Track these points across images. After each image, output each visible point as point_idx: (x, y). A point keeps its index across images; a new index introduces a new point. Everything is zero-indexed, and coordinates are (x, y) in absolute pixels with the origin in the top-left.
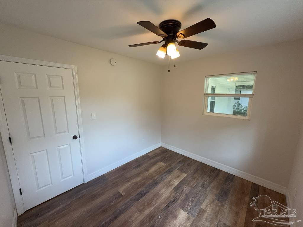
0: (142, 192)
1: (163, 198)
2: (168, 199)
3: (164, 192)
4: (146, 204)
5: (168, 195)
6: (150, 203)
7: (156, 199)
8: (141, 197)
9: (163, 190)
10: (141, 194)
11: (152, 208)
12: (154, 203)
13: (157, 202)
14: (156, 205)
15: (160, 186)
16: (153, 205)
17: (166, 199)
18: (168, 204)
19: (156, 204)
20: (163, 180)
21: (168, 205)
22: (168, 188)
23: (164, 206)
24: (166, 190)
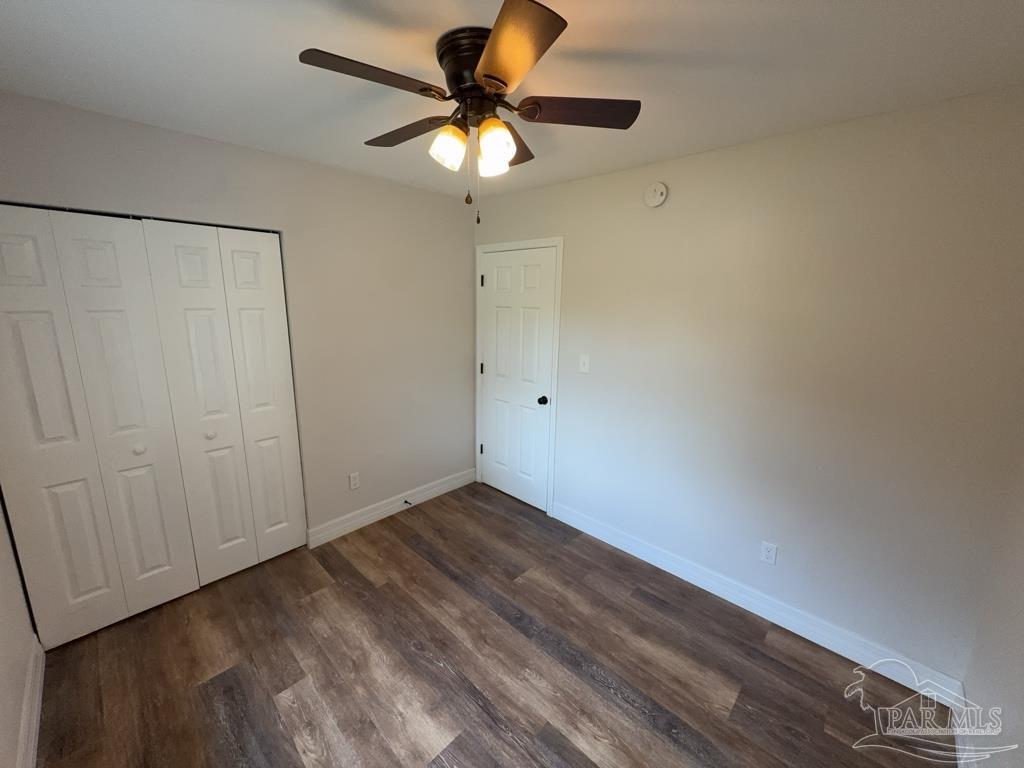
0: (526, 620)
1: (507, 679)
2: (502, 696)
3: (532, 685)
4: (483, 631)
5: (519, 700)
6: (485, 641)
7: (501, 656)
8: (507, 618)
9: (543, 685)
10: (519, 619)
11: (470, 646)
12: (487, 649)
13: (489, 661)
14: (480, 657)
15: (563, 674)
16: (479, 650)
17: (500, 687)
18: (480, 693)
19: (483, 655)
20: (592, 686)
21: (474, 693)
22: (554, 701)
23: (473, 678)
24: (542, 694)
